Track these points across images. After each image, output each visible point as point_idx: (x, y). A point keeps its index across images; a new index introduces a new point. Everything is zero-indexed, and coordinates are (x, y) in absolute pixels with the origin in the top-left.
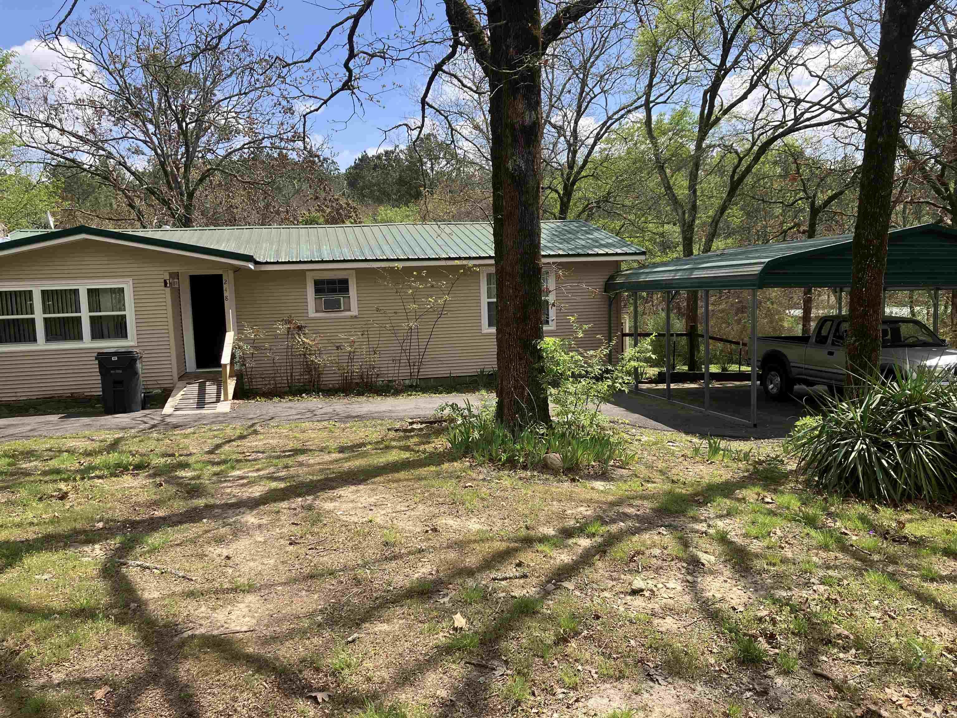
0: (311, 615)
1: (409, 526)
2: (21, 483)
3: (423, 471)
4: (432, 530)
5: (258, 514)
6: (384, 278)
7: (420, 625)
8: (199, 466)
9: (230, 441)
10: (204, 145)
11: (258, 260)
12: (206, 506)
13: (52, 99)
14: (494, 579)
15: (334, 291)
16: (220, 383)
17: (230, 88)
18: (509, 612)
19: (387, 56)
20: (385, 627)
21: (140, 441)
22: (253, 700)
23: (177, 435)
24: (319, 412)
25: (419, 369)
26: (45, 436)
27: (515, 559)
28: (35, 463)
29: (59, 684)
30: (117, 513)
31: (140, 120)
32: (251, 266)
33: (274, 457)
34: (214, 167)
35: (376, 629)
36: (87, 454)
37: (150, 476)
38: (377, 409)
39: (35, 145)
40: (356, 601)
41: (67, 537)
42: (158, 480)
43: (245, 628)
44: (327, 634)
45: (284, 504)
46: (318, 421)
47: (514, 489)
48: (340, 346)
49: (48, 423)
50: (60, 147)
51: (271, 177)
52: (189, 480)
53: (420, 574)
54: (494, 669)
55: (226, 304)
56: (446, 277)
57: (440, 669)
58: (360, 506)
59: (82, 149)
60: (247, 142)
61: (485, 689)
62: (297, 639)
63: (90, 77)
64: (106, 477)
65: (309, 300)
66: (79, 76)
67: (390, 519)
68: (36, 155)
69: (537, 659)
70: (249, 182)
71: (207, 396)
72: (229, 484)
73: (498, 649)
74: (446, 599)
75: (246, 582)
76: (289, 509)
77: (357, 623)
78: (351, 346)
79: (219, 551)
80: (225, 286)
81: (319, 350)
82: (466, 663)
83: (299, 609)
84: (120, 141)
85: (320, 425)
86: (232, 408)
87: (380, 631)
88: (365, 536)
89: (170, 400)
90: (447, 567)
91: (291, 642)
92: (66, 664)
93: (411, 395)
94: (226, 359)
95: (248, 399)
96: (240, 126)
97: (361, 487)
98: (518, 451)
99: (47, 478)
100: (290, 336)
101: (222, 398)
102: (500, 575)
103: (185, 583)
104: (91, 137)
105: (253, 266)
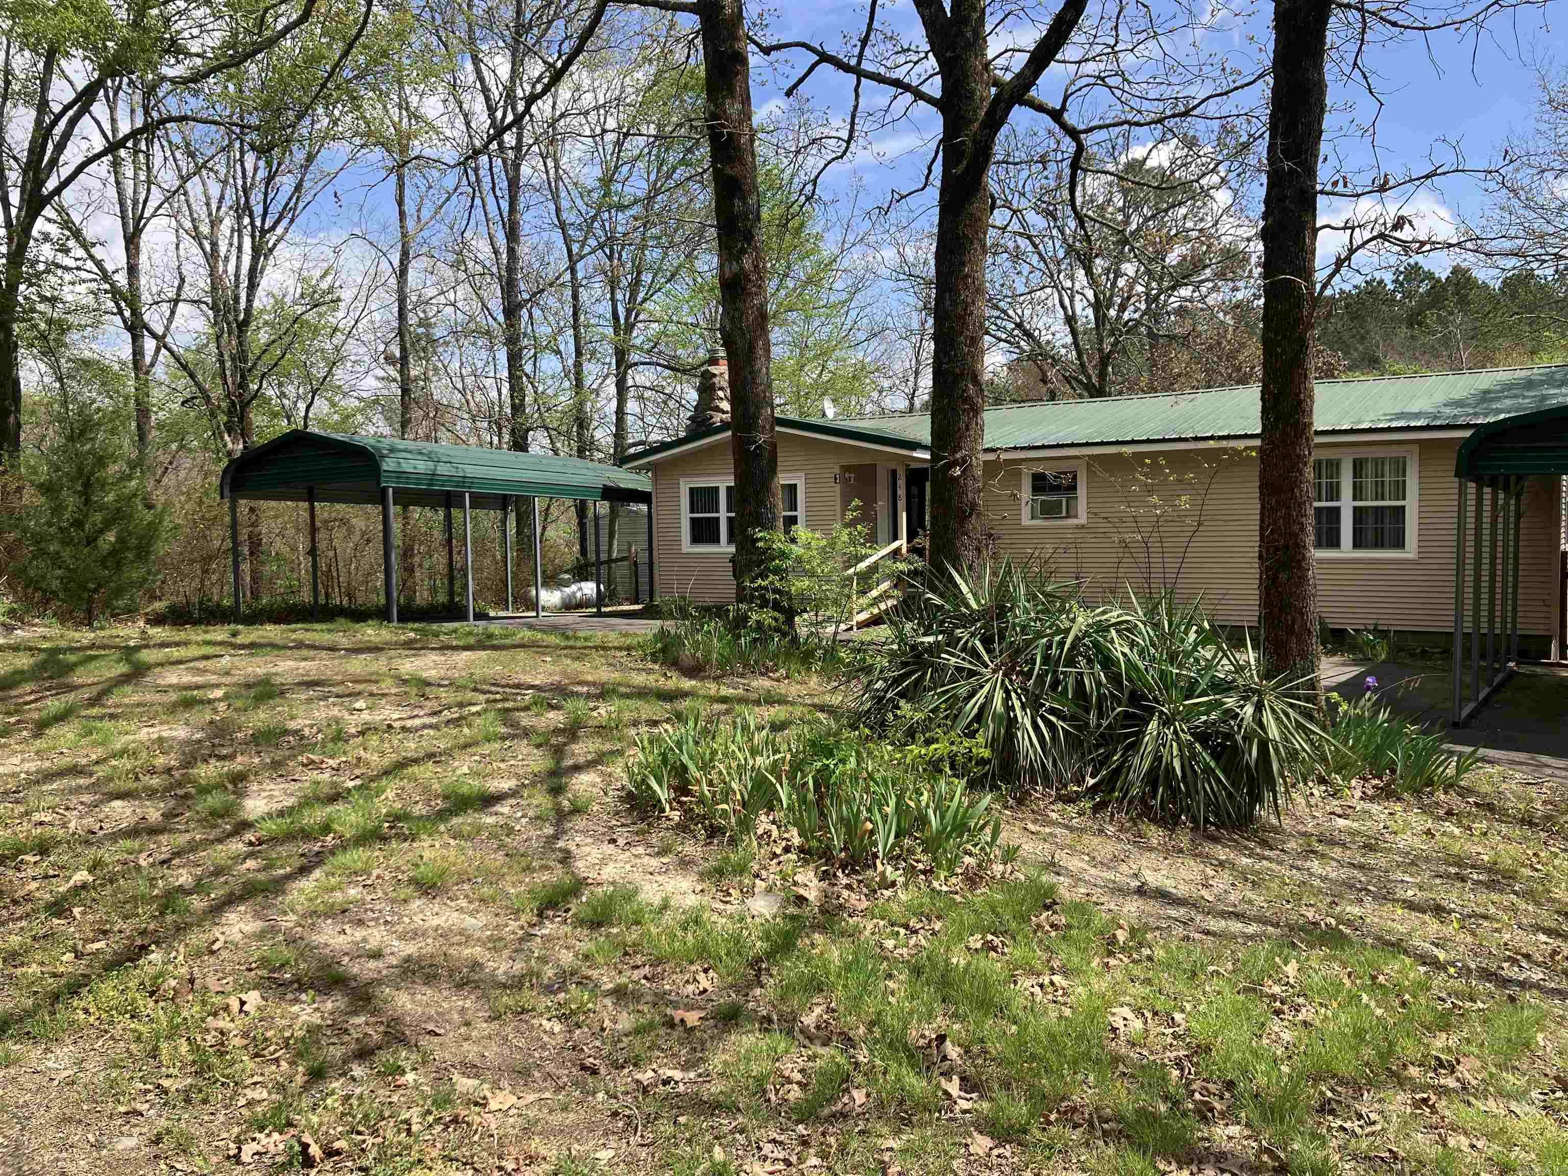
65: (1023, 501)
105: (928, 457)
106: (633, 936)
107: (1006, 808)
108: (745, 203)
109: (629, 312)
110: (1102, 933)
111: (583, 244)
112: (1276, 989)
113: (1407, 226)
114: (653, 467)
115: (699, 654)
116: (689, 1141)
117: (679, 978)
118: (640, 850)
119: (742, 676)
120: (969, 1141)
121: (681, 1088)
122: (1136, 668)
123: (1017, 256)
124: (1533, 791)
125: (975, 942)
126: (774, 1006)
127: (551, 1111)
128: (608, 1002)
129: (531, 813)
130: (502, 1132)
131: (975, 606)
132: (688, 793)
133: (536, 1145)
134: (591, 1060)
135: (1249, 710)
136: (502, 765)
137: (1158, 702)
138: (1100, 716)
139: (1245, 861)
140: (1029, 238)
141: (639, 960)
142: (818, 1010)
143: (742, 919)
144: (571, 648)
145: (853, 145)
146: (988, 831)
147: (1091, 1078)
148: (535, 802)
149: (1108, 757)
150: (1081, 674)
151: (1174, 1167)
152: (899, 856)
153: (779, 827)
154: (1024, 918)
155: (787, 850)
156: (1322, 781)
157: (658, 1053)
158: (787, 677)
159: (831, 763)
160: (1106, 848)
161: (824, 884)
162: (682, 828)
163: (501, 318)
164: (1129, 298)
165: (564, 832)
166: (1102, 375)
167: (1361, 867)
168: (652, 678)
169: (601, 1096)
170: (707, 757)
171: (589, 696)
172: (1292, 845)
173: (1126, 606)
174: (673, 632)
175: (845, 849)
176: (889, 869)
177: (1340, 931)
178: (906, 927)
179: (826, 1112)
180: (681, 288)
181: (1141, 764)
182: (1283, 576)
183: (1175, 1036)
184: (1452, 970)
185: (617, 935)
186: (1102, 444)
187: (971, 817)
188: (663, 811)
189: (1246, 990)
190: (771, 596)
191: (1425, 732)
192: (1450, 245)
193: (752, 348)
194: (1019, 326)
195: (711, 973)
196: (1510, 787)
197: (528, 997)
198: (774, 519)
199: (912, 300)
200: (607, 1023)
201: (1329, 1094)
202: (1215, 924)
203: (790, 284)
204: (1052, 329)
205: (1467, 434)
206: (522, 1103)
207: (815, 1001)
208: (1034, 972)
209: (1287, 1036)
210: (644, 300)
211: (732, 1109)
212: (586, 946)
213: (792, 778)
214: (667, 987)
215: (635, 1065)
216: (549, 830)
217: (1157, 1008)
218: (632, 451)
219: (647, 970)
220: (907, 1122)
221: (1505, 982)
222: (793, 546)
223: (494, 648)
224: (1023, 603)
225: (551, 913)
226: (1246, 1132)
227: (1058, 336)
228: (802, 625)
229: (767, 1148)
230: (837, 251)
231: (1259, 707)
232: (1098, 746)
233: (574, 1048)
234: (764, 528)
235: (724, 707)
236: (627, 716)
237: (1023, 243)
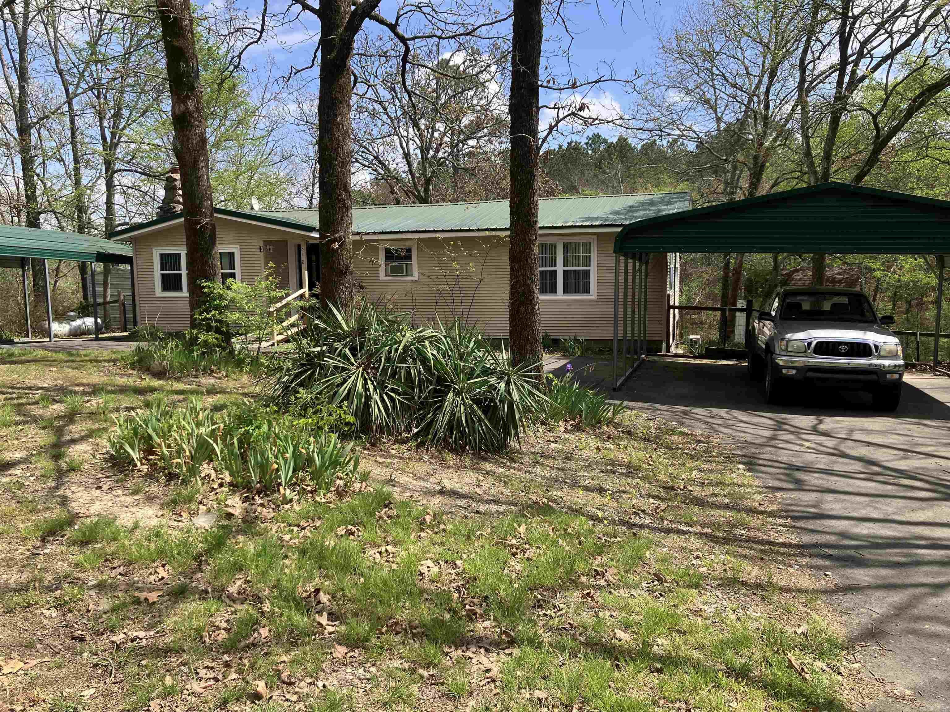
105: (317, 236)
106: (111, 548)
107: (365, 449)
108: (188, 66)
109: (113, 135)
110: (418, 518)
111: (78, 85)
112: (514, 541)
113: (586, 110)
114: (132, 240)
115: (164, 363)
116: (148, 676)
117: (143, 572)
118: (120, 492)
119: (196, 376)
120: (333, 650)
121: (144, 642)
122: (441, 364)
123: (374, 115)
124: (651, 423)
125: (341, 531)
126: (210, 583)
127: (49, 670)
128: (93, 593)
129: (38, 473)
130: (12, 687)
131: (346, 328)
132: (153, 453)
133: (37, 692)
134: (79, 632)
135: (503, 385)
136: (16, 442)
137: (453, 382)
138: (421, 391)
139: (501, 470)
140: (381, 103)
141: (116, 563)
142: (239, 583)
143: (188, 532)
144: (73, 361)
145: (264, 34)
146: (352, 463)
147: (407, 604)
148: (40, 465)
149: (425, 416)
150: (409, 367)
151: (453, 648)
152: (296, 483)
153: (216, 471)
154: (372, 514)
155: (221, 485)
156: (543, 423)
157: (128, 622)
158: (227, 376)
159: (250, 428)
160: (422, 468)
161: (246, 505)
162: (150, 476)
163: (16, 135)
164: (441, 145)
165: (63, 484)
166: (426, 190)
167: (563, 470)
168: (131, 380)
169: (85, 655)
170: (166, 428)
171: (84, 393)
172: (527, 459)
173: (436, 327)
174: (146, 349)
175: (260, 482)
176: (288, 491)
177: (550, 506)
178: (298, 526)
179: (242, 644)
180: (150, 121)
181: (443, 419)
182: (522, 309)
183: (457, 574)
184: (605, 522)
185: (100, 548)
186: (425, 232)
187: (341, 456)
188: (136, 466)
189: (497, 543)
190: (214, 324)
191: (596, 394)
192: (608, 122)
193: (195, 162)
194: (376, 158)
195: (167, 567)
196: (639, 422)
197: (32, 596)
198: (215, 274)
199: (309, 138)
200: (91, 607)
201: (539, 597)
202: (482, 508)
203: (228, 123)
204: (396, 161)
205: (619, 230)
206: (27, 666)
207: (237, 576)
208: (375, 545)
209: (518, 567)
210: (124, 128)
211: (180, 651)
212: (78, 558)
213: (224, 440)
214: (136, 579)
215: (111, 631)
216: (51, 484)
217: (447, 559)
218: (119, 228)
219: (121, 569)
220: (294, 644)
221: (632, 526)
222: (229, 292)
223: (13, 363)
224: (374, 326)
225: (51, 539)
226: (494, 624)
227: (400, 165)
228: (236, 343)
229: (202, 672)
230: (259, 104)
231: (508, 383)
232: (419, 410)
233: (67, 626)
234: (208, 279)
235: (182, 397)
236: (111, 405)
237: (377, 107)
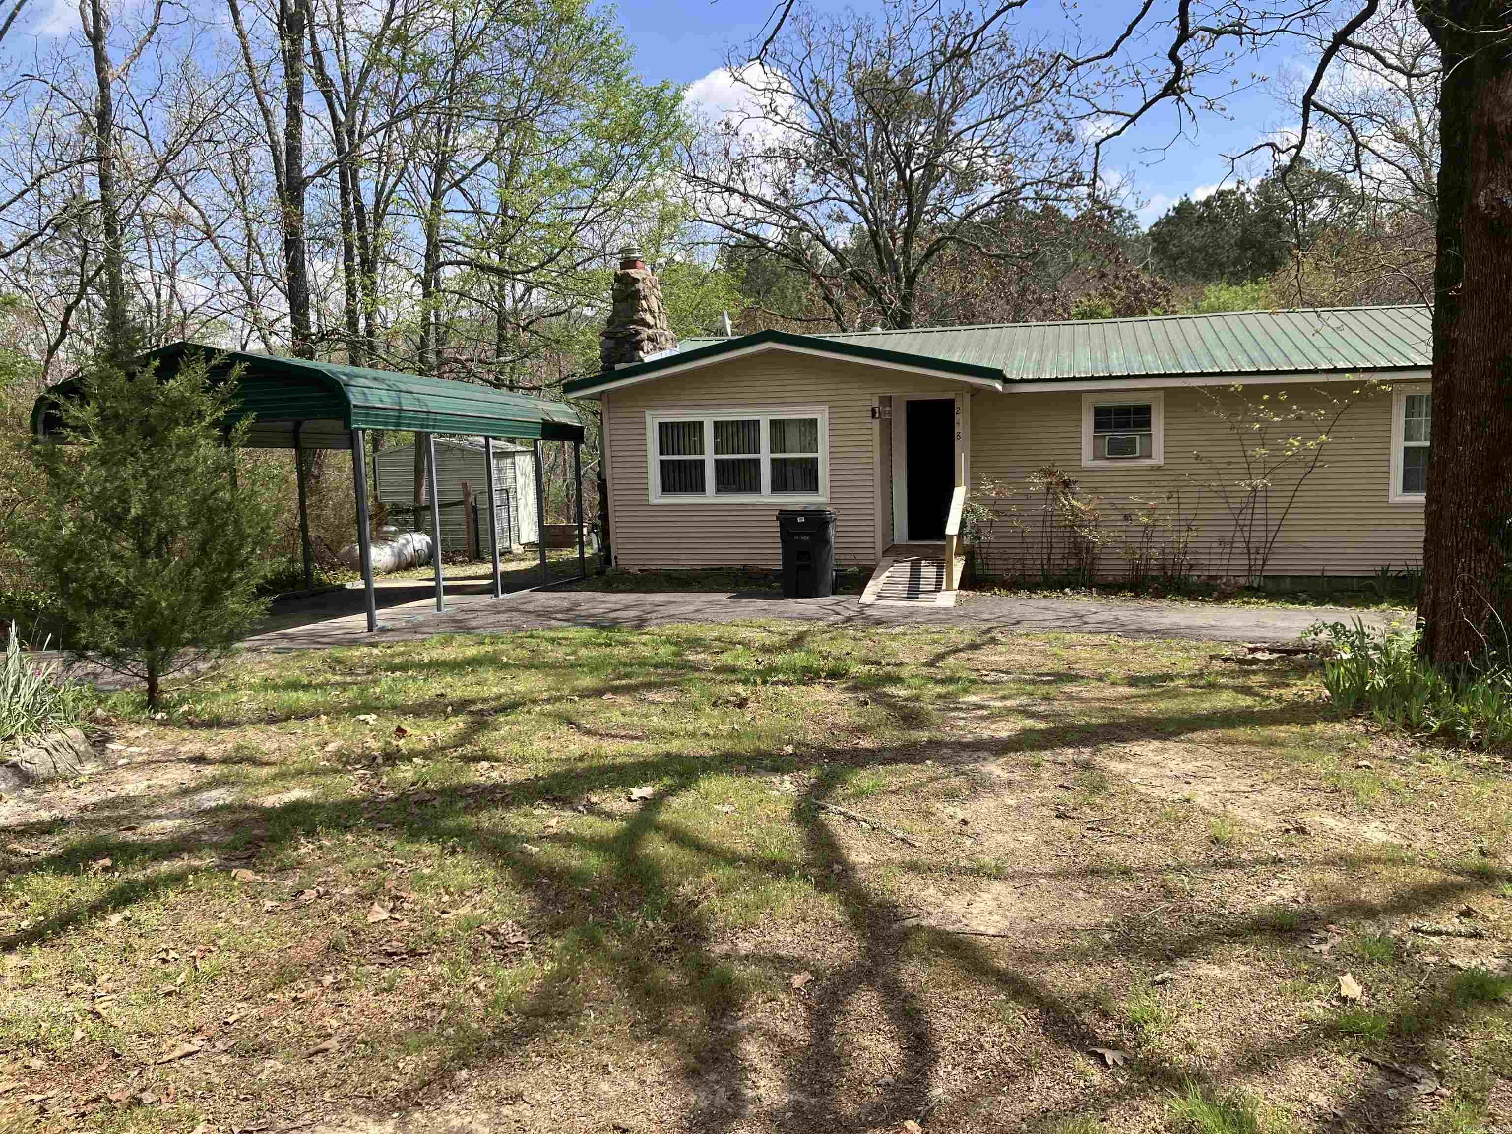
0: (1094, 930)
1: (1254, 817)
2: (690, 680)
3: (1280, 732)
4: (1296, 829)
5: (1006, 763)
6: (1211, 404)
7: (1276, 979)
8: (917, 682)
9: (956, 651)
10: (933, 202)
11: (1008, 376)
12: (930, 742)
13: (735, 152)
14: (1417, 930)
15: (1125, 425)
16: (941, 562)
17: (977, 110)
18: (1445, 989)
19: (1244, 30)
20: (1215, 971)
21: (831, 639)
22: (1008, 1038)
23: (881, 635)
24: (1092, 619)
25: (1265, 560)
26: (712, 621)
27: (1459, 902)
28: (703, 655)
29: (746, 956)
30: (810, 737)
31: (848, 171)
32: (999, 386)
33: (1027, 682)
34: (947, 235)
35: (1200, 972)
36: (766, 649)
37: (847, 689)
38: (1190, 622)
39: (710, 218)
40: (1165, 920)
41: (751, 759)
42: (862, 696)
43: (992, 931)
44: (1119, 964)
45: (1047, 755)
46: (1090, 633)
47: (1453, 781)
48: (1130, 515)
49: (717, 603)
50: (742, 220)
51: (1033, 245)
52: (905, 700)
53: (1275, 897)
54: (1416, 1081)
55: (957, 443)
56: (1325, 403)
57: (1314, 1060)
58: (1169, 773)
59: (768, 220)
60: (998, 192)
61: (1399, 1111)
62: (1072, 962)
63: (785, 116)
64: (792, 684)
65: (1084, 438)
66: (771, 115)
67: (1220, 802)
68: (712, 232)
69: (1500, 1081)
70: (998, 256)
71: (922, 581)
72: (962, 715)
73: (1423, 1049)
74: (1325, 948)
75: (993, 863)
76: (1054, 762)
77: (1168, 957)
78: (1148, 516)
79: (950, 810)
80: (957, 418)
81: (1096, 520)
82: (1362, 1059)
83: (1075, 918)
84: (818, 204)
85: (1097, 639)
86: (959, 602)
87: (1208, 976)
88: (1179, 821)
89: (871, 583)
90: (1325, 894)
91: (1063, 964)
92: (755, 931)
93: (1248, 603)
94: (952, 527)
95: (981, 591)
96: (989, 168)
97: (1169, 744)
98: (1463, 715)
99: (720, 677)
100: (1050, 496)
101: (944, 586)
102: (1427, 925)
103: (905, 849)
104: (781, 202)
114: (604, 397)
